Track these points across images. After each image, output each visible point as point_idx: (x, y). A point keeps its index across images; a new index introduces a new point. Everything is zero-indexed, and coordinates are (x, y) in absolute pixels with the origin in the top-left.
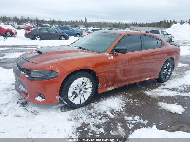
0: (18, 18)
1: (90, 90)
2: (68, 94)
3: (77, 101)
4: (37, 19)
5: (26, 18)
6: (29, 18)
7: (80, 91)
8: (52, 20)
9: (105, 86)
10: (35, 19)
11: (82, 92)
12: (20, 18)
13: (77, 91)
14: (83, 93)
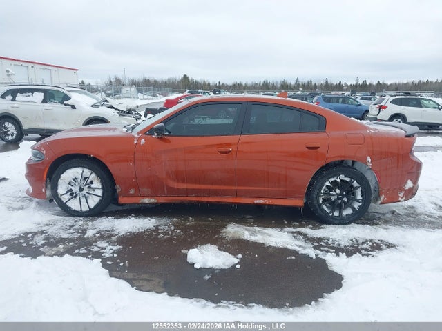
0: (289, 82)
1: (99, 192)
2: (57, 189)
3: (74, 205)
4: (327, 82)
5: (306, 81)
6: (311, 81)
7: (81, 190)
8: (361, 82)
9: (132, 192)
10: (323, 82)
11: (84, 192)
12: (293, 83)
13: (76, 189)
14: (87, 195)
